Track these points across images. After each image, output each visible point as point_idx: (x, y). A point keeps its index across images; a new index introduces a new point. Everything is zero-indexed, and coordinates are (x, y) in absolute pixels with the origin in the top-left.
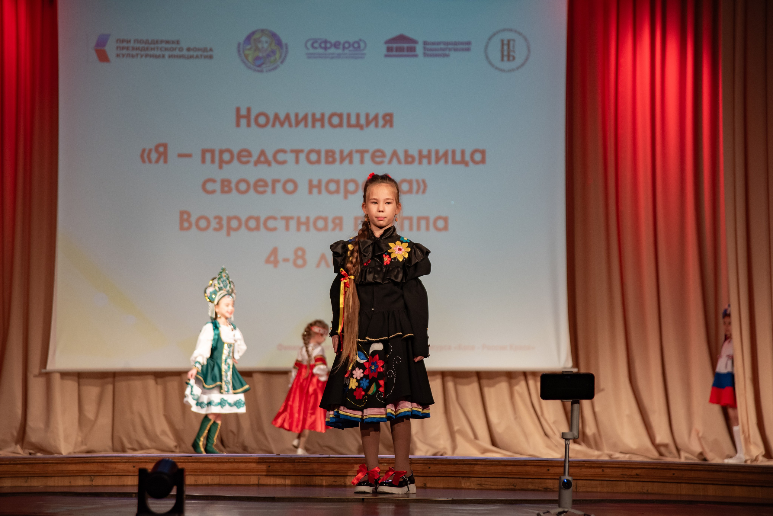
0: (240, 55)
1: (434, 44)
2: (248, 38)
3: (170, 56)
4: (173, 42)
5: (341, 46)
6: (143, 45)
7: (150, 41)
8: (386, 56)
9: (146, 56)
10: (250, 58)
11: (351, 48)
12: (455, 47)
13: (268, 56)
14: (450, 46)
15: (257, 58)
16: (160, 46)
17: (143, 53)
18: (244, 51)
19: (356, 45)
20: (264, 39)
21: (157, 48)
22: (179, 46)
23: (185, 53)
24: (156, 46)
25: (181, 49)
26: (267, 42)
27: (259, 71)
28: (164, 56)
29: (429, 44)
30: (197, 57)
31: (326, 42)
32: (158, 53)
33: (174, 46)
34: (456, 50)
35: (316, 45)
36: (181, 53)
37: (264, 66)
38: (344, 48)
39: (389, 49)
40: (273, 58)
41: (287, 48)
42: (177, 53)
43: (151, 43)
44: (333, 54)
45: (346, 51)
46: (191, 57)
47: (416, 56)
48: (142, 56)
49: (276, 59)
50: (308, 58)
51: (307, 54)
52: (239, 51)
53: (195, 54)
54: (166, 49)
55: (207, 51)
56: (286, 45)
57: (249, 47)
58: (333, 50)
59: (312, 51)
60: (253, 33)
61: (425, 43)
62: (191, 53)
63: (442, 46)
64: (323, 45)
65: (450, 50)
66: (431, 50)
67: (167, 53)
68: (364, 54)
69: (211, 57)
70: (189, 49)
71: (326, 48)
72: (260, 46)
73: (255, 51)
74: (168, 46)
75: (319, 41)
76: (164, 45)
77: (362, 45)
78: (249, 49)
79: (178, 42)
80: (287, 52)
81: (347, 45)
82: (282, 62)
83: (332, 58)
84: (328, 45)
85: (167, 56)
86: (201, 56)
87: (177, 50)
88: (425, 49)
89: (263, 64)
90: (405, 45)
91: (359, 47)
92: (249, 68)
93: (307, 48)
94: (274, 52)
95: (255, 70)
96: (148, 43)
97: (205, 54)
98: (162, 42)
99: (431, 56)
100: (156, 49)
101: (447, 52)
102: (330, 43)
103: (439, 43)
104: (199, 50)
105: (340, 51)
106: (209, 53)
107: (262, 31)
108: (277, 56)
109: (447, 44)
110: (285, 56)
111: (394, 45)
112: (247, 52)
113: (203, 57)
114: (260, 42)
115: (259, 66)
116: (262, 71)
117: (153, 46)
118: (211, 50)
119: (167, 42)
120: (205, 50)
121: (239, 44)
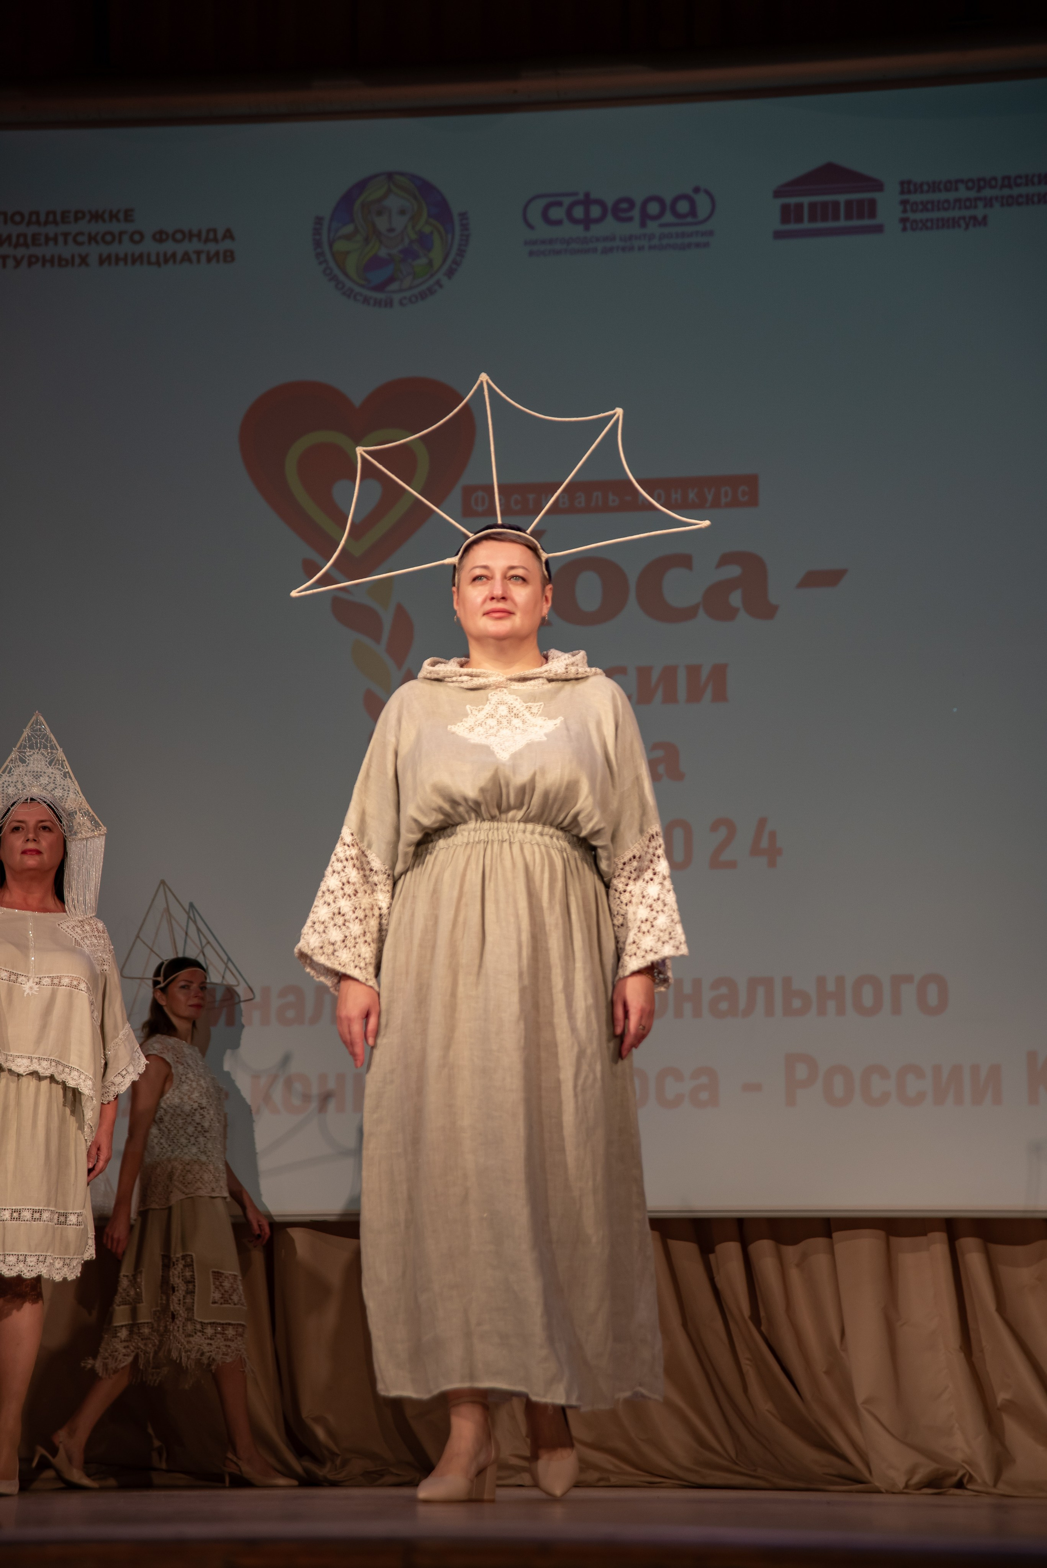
0: (320, 255)
1: (934, 187)
2: (347, 201)
3: (101, 262)
4: (113, 216)
5: (636, 213)
6: (22, 229)
7: (42, 218)
8: (779, 235)
9: (32, 261)
10: (351, 264)
11: (668, 217)
12: (1006, 192)
13: (409, 254)
14: (988, 193)
15: (375, 263)
16: (73, 228)
17: (21, 252)
18: (331, 245)
19: (683, 207)
20: (394, 202)
21: (66, 235)
22: (130, 227)
23: (149, 246)
24: (63, 228)
25: (137, 237)
26: (402, 212)
27: (378, 303)
28: (84, 260)
29: (919, 188)
30: (186, 258)
31: (587, 201)
32: (67, 250)
33: (116, 227)
34: (1009, 202)
35: (556, 213)
36: (137, 249)
37: (394, 286)
38: (645, 217)
39: (788, 214)
40: (423, 261)
41: (465, 227)
42: (126, 247)
43: (46, 223)
44: (613, 238)
45: (652, 227)
46: (169, 258)
47: (879, 229)
48: (18, 263)
49: (430, 263)
50: (531, 254)
51: (526, 243)
52: (318, 244)
53: (180, 249)
54: (92, 238)
55: (215, 240)
56: (463, 216)
57: (349, 229)
58: (610, 226)
59: (544, 231)
60: (362, 186)
61: (906, 186)
62: (169, 247)
63: (963, 193)
64: (578, 212)
65: (989, 203)
66: (925, 206)
67: (94, 251)
68: (711, 233)
69: (229, 256)
70: (160, 236)
71: (587, 222)
72: (382, 224)
73: (367, 240)
74: (100, 228)
75: (567, 201)
76: (84, 226)
77: (703, 204)
78: (348, 237)
79: (128, 215)
80: (465, 240)
81: (653, 208)
82: (450, 273)
83: (606, 251)
84: (596, 211)
85: (93, 260)
86: (198, 253)
87: (126, 238)
88: (904, 203)
89: (391, 280)
90: (842, 198)
91: (693, 212)
92: (349, 294)
93: (531, 227)
94: (424, 241)
95: (366, 301)
96: (38, 222)
97: (212, 247)
98: (79, 216)
99: (924, 225)
100: (61, 239)
101: (979, 212)
102: (601, 203)
103: (950, 185)
104: (190, 236)
105: (633, 228)
106: (227, 245)
107: (390, 176)
108: (436, 255)
109: (979, 184)
110: (461, 253)
111: (806, 200)
112: (341, 246)
113: (203, 257)
114: (380, 213)
115: (380, 287)
116: (389, 303)
117: (51, 230)
118: (229, 234)
119: (96, 217)
120: (211, 236)
121: (319, 220)
